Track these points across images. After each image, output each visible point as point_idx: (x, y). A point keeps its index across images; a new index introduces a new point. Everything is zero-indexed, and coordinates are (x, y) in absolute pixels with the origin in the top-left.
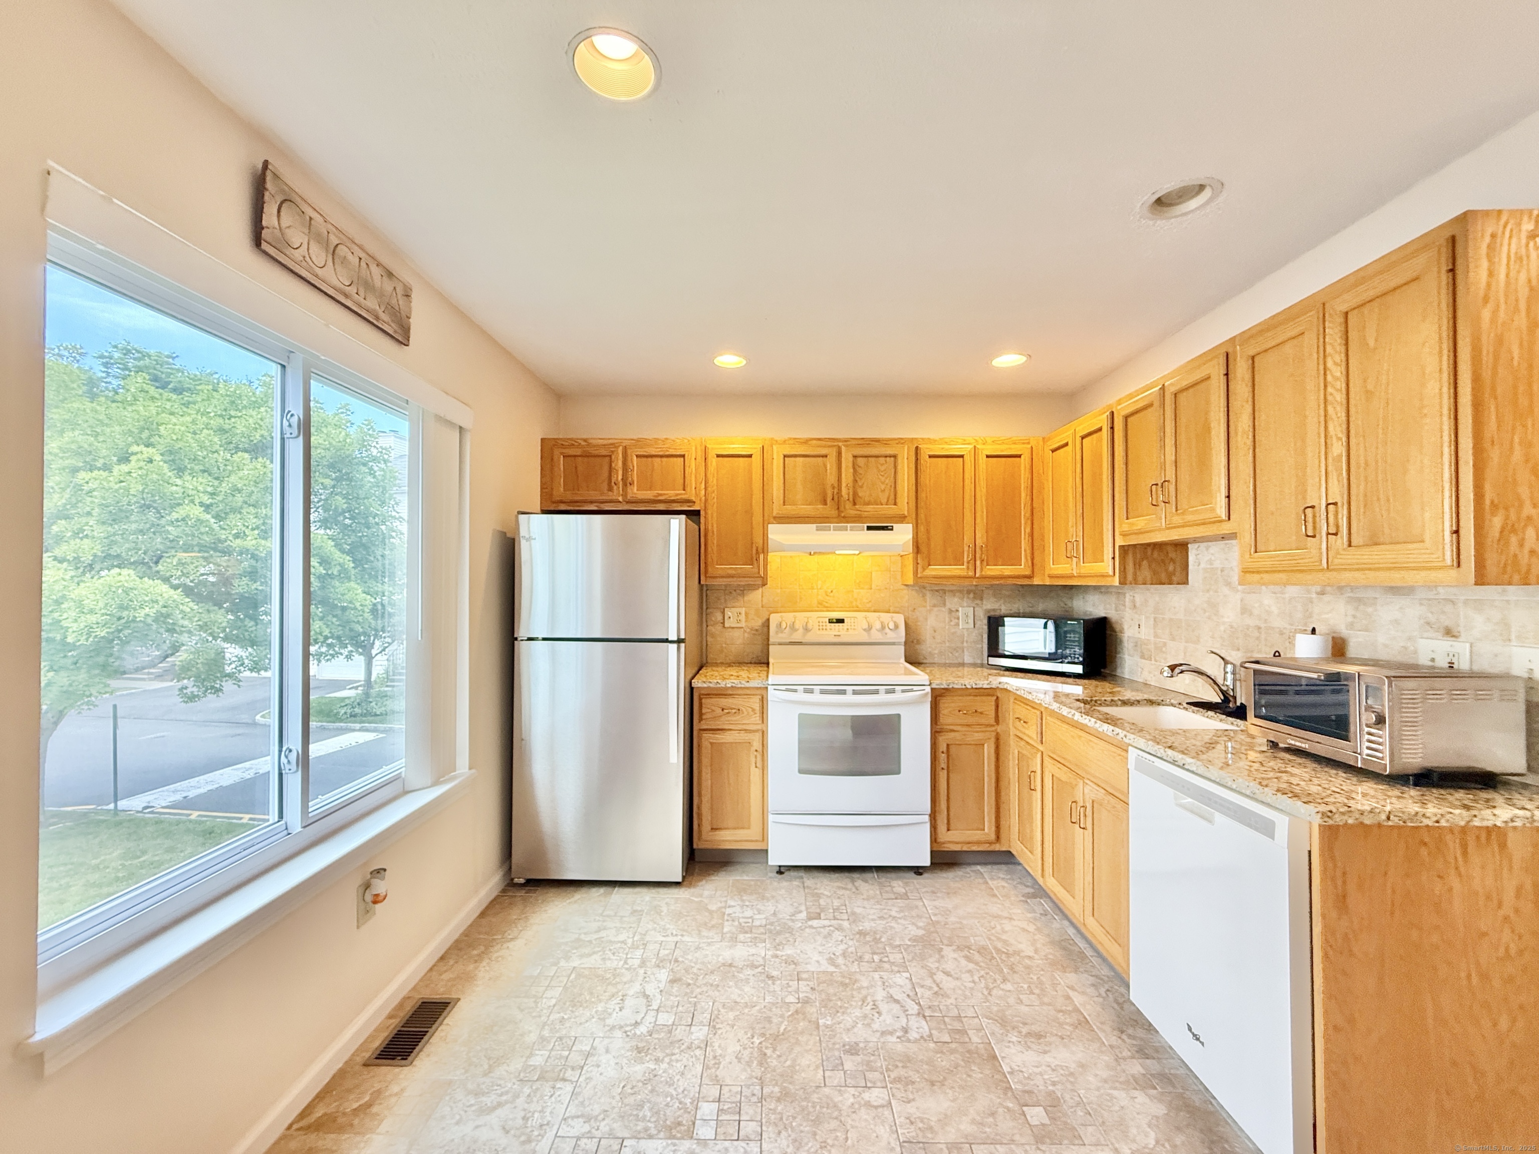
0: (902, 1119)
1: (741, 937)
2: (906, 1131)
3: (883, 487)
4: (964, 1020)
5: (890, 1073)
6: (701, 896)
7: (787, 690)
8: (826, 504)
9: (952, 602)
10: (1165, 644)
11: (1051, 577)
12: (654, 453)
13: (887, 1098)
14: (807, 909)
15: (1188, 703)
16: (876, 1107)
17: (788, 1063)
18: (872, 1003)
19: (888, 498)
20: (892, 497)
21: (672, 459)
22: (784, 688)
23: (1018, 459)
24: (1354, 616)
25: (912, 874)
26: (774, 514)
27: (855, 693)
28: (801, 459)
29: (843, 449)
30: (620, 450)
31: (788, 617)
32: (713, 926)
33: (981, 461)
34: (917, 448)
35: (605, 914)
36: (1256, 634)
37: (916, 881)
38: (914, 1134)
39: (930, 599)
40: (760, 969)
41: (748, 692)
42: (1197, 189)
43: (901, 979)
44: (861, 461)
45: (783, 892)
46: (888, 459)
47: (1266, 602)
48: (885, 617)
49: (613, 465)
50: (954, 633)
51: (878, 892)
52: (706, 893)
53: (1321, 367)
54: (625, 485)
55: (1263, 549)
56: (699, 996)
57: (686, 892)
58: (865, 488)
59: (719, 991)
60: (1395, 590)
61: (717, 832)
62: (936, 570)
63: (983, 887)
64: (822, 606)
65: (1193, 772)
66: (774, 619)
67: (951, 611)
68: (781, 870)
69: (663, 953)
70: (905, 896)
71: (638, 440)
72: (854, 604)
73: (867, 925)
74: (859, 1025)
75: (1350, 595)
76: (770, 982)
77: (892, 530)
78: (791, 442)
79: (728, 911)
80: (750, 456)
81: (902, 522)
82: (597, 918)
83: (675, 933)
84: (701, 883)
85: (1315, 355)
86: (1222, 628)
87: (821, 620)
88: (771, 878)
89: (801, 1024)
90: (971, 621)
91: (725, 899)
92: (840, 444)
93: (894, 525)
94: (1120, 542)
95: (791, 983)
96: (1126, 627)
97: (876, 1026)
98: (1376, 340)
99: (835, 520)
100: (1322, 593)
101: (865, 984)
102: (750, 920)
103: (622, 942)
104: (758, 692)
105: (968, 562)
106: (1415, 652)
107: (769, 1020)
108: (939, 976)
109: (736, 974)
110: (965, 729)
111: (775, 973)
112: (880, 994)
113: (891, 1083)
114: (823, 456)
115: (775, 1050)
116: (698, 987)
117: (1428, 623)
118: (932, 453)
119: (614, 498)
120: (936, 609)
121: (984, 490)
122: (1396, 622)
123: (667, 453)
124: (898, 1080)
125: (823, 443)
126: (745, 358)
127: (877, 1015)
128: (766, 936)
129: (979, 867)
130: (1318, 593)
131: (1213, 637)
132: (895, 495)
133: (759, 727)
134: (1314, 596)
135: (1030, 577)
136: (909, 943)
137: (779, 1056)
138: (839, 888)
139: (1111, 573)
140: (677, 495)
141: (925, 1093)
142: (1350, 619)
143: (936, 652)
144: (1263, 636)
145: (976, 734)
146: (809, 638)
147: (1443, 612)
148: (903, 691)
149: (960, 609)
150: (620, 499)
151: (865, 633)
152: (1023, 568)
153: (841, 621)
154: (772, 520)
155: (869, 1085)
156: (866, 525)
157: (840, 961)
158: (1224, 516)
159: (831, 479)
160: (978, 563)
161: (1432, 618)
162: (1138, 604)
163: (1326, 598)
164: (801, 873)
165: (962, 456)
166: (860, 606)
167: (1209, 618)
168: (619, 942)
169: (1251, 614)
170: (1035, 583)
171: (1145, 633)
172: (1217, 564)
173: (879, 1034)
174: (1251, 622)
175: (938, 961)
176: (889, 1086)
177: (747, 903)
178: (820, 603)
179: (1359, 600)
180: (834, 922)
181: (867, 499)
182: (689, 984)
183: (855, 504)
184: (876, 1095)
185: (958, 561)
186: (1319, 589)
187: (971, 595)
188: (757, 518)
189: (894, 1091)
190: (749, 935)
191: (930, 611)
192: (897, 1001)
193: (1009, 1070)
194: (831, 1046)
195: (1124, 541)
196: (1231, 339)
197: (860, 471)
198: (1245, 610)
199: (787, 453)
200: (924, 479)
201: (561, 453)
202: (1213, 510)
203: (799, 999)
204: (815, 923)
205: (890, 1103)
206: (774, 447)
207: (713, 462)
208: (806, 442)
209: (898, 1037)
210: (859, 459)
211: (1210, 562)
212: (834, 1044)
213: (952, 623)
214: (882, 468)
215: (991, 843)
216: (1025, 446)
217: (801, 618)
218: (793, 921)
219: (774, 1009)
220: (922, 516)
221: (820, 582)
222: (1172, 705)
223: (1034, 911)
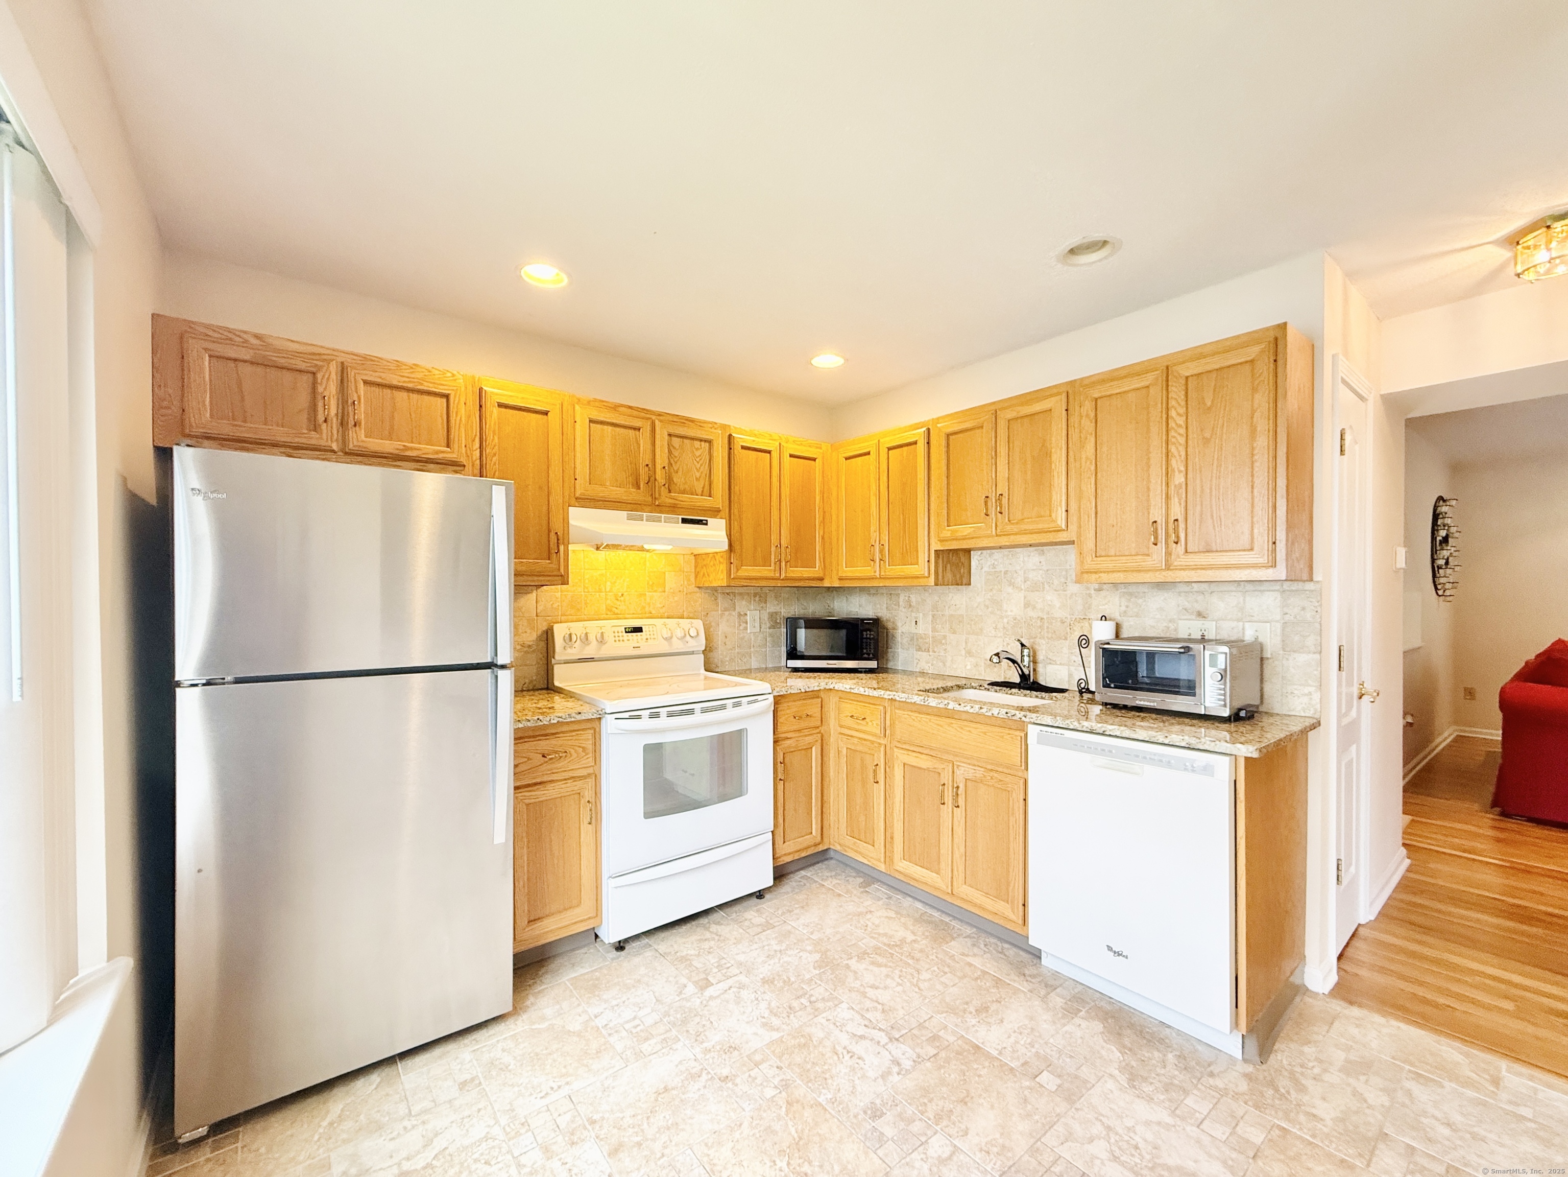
0: (979, 1155)
1: (646, 1047)
2: (992, 1164)
3: (698, 475)
4: (926, 1024)
5: (926, 1114)
6: (543, 1019)
7: (631, 718)
8: (639, 488)
9: (741, 605)
10: (945, 637)
11: (840, 579)
12: (395, 383)
13: (948, 1142)
14: (689, 979)
15: (989, 684)
16: (950, 1158)
17: (837, 1169)
18: (845, 1052)
19: (703, 488)
20: (707, 487)
21: (426, 398)
22: (626, 715)
23: (813, 462)
24: (1127, 607)
25: (755, 900)
26: (577, 495)
27: (704, 711)
28: (610, 428)
29: (657, 422)
30: (333, 368)
31: (577, 628)
32: (598, 1052)
33: (785, 460)
34: (730, 436)
35: (416, 1109)
36: (1039, 623)
37: (767, 904)
38: (999, 1163)
39: (722, 602)
40: (704, 1077)
41: (576, 727)
42: (1101, 244)
43: (843, 1013)
44: (676, 442)
45: (643, 970)
46: (703, 443)
47: (1049, 598)
48: (685, 623)
49: (320, 389)
50: (742, 639)
51: (741, 931)
52: (549, 1012)
53: (1164, 416)
54: (343, 424)
55: (1103, 554)
56: (666, 1151)
57: (519, 1022)
58: (680, 473)
59: (683, 1130)
60: (1161, 586)
61: (539, 924)
62: (748, 571)
63: (824, 890)
64: (612, 614)
65: (1116, 737)
66: (560, 632)
67: (740, 615)
68: (620, 946)
69: (563, 1121)
70: (768, 926)
71: (365, 358)
72: (647, 609)
73: (764, 971)
74: (857, 1082)
75: (1123, 590)
76: (730, 1085)
77: (706, 524)
78: (597, 404)
79: (600, 1022)
80: (546, 413)
81: (715, 517)
82: (406, 1123)
83: (555, 1086)
84: (528, 1003)
85: (1160, 405)
86: (1005, 620)
87: (616, 629)
88: (613, 959)
89: (806, 1114)
90: (757, 625)
91: (580, 1009)
92: (654, 417)
93: (709, 519)
94: (936, 546)
95: (752, 1073)
96: (899, 624)
97: (871, 1074)
98: (1213, 401)
99: (649, 508)
100: (1100, 590)
101: (821, 1035)
102: (637, 1022)
103: (486, 1138)
104: (589, 725)
105: (775, 564)
106: (1176, 630)
107: (769, 1130)
108: (871, 993)
109: (683, 1097)
110: (797, 734)
111: (725, 1072)
112: (844, 1039)
113: (937, 1125)
114: (635, 429)
115: (810, 1163)
116: (654, 1140)
117: (1185, 609)
118: (744, 444)
119: (323, 443)
120: (727, 613)
121: (788, 490)
122: (1161, 609)
123: (420, 387)
124: (938, 1118)
125: (635, 413)
126: (569, 276)
127: (860, 1061)
128: (674, 1032)
129: (803, 873)
130: (1095, 590)
131: (996, 628)
132: (710, 485)
133: (590, 771)
134: (1093, 592)
135: (822, 579)
136: (818, 972)
137: (821, 1166)
138: (700, 940)
139: (926, 574)
140: (437, 452)
141: (968, 1116)
142: (1123, 608)
143: (727, 659)
144: (1046, 625)
145: (806, 738)
146: (606, 651)
147: (1197, 601)
148: (749, 703)
149: (748, 613)
150: (335, 447)
151: (665, 642)
152: (816, 571)
153: (638, 630)
154: (573, 501)
155: (923, 1139)
156: (680, 517)
157: (776, 1022)
158: (1064, 527)
159: (645, 458)
160: (783, 564)
161: (1187, 605)
162: (914, 604)
163: (1103, 593)
164: (645, 941)
165: (769, 452)
166: (653, 612)
167: (992, 613)
168: (480, 1141)
169: (1034, 608)
170: (825, 585)
171: (924, 628)
172: (1000, 568)
173: (880, 1080)
174: (1031, 613)
175: (856, 979)
176: (938, 1128)
177: (614, 1003)
178: (609, 609)
179: (1131, 594)
180: (730, 982)
181: (682, 488)
182: (639, 1144)
183: (670, 491)
184: (938, 1146)
185: (766, 562)
186: (1097, 586)
187: (757, 599)
188: (556, 498)
189: (946, 1130)
190: (652, 1042)
191: (722, 615)
192: (862, 1037)
193: (997, 1052)
194: (855, 1121)
195: (942, 546)
196: (1071, 382)
197: (676, 453)
198: (1027, 605)
199: (594, 417)
200: (736, 469)
201: (206, 349)
202: (1054, 521)
203: (776, 1087)
204: (710, 992)
205: (955, 1146)
206: (577, 407)
207: (494, 413)
208: (615, 407)
209: (898, 1074)
210: (674, 439)
211: (994, 566)
212: (855, 1116)
213: (741, 628)
214: (698, 453)
215: (816, 845)
216: (818, 450)
217: (593, 628)
218: (687, 1000)
219: (764, 1115)
220: (735, 510)
221: (608, 584)
222: (972, 687)
223: (879, 899)
